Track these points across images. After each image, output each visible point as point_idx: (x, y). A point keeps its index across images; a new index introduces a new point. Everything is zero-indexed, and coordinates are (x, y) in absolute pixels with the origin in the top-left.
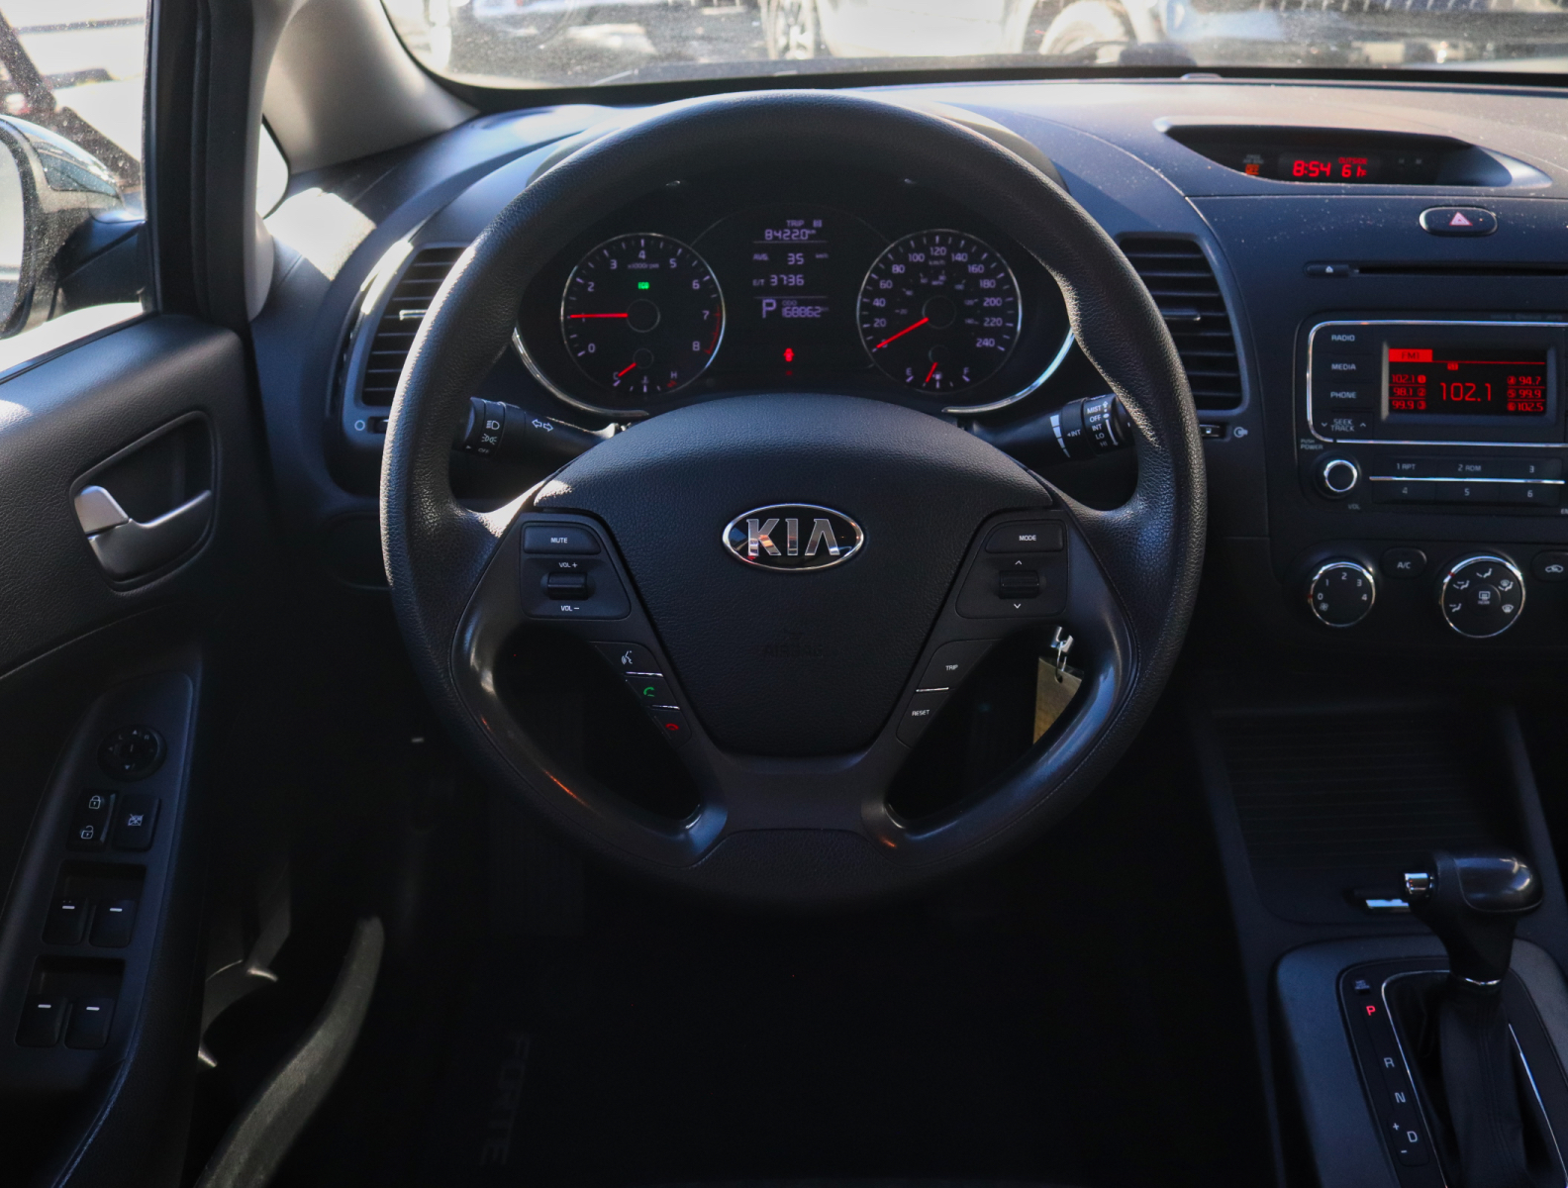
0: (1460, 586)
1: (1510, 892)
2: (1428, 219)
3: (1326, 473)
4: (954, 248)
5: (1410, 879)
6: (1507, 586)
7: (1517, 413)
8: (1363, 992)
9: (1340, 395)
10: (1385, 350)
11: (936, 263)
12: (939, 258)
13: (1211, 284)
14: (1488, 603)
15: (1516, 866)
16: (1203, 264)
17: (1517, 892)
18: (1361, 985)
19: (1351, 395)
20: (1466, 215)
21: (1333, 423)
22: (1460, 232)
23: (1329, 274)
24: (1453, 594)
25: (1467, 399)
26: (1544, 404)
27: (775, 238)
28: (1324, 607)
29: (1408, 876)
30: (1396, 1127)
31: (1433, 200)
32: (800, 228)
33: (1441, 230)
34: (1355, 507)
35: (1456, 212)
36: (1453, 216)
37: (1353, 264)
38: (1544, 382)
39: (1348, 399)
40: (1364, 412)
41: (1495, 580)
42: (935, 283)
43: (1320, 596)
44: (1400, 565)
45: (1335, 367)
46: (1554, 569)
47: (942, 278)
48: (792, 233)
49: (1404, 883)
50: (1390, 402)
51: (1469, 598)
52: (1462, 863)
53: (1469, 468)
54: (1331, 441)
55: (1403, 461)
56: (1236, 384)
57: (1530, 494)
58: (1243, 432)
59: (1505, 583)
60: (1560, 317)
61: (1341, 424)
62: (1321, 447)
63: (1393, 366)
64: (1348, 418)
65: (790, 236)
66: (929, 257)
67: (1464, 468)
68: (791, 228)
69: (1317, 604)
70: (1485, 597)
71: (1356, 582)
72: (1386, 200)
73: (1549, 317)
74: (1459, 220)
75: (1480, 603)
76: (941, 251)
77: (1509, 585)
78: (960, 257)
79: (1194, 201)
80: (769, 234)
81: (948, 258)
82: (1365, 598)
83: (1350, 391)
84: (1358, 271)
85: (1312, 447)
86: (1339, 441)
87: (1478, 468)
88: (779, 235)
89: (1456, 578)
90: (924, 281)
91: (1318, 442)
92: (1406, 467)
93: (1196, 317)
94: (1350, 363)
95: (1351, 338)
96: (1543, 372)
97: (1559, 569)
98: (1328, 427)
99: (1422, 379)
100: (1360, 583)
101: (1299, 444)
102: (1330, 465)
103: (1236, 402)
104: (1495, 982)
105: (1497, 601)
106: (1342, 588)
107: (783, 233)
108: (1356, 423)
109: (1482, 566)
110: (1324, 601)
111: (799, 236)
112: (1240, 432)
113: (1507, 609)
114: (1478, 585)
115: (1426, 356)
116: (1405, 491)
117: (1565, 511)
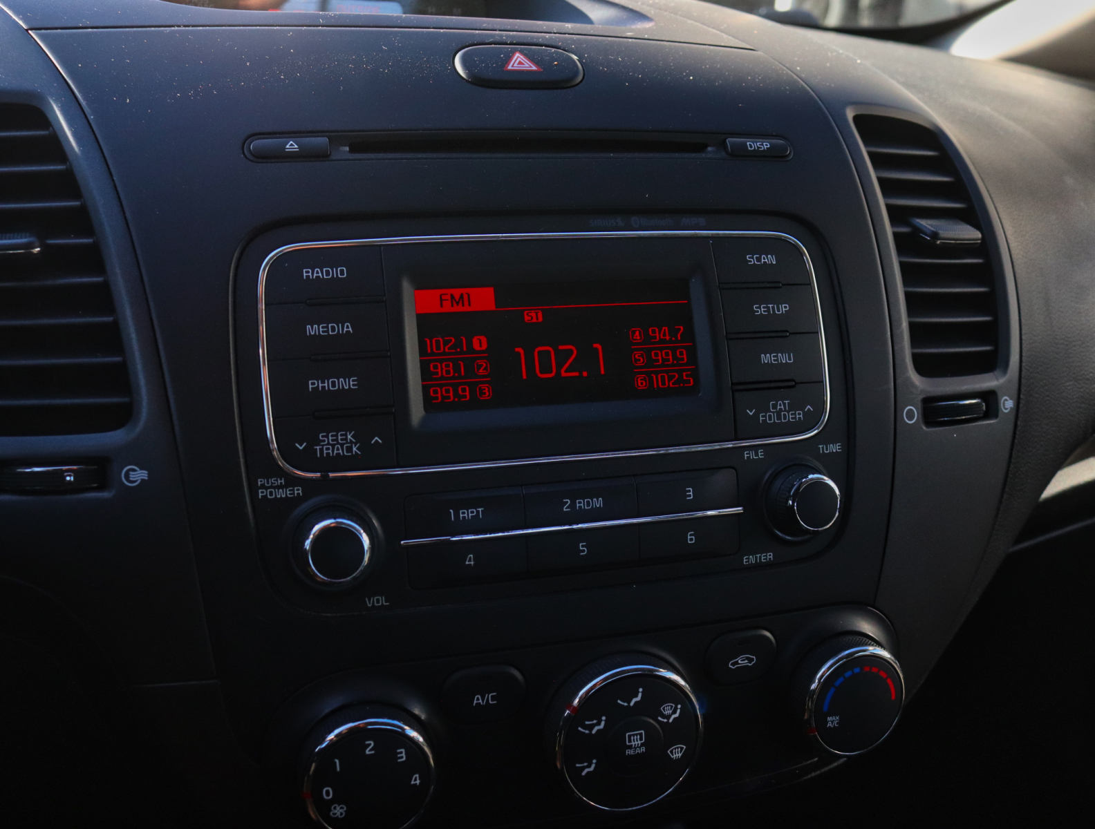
0: (591, 727)
2: (469, 63)
3: (308, 544)
6: (671, 712)
7: (652, 393)
9: (327, 385)
10: (407, 289)
13: (68, 183)
14: (643, 749)
16: (53, 146)
19: (349, 384)
20: (530, 56)
21: (318, 442)
22: (521, 82)
23: (292, 156)
24: (579, 746)
25: (564, 374)
26: (695, 374)
28: (338, 810)
31: (472, 36)
33: (490, 79)
34: (379, 601)
35: (513, 52)
36: (509, 58)
37: (336, 138)
38: (690, 335)
39: (342, 391)
40: (376, 412)
41: (651, 707)
43: (328, 793)
44: (478, 700)
45: (312, 330)
46: (742, 661)
50: (425, 389)
51: (608, 747)
53: (581, 504)
54: (317, 475)
55: (459, 504)
56: (119, 378)
57: (691, 538)
58: (139, 475)
59: (666, 709)
60: (702, 220)
61: (334, 443)
62: (298, 491)
63: (424, 322)
64: (347, 427)
67: (573, 505)
69: (324, 807)
70: (636, 742)
71: (395, 756)
73: (686, 220)
74: (519, 62)
75: (629, 752)
77: (674, 712)
79: (42, 37)
82: (416, 778)
83: (346, 375)
84: (347, 149)
85: (281, 494)
86: (333, 475)
87: (598, 503)
89: (580, 714)
91: (292, 481)
92: (466, 512)
93: (30, 246)
94: (341, 321)
95: (341, 272)
96: (685, 316)
97: (750, 660)
98: (310, 450)
99: (480, 343)
100: (402, 753)
101: (253, 489)
102: (317, 528)
103: (122, 416)
105: (658, 742)
106: (370, 770)
108: (362, 438)
109: (625, 683)
110: (335, 800)
112: (133, 476)
113: (676, 753)
114: (623, 721)
115: (483, 299)
116: (470, 561)
117: (752, 559)
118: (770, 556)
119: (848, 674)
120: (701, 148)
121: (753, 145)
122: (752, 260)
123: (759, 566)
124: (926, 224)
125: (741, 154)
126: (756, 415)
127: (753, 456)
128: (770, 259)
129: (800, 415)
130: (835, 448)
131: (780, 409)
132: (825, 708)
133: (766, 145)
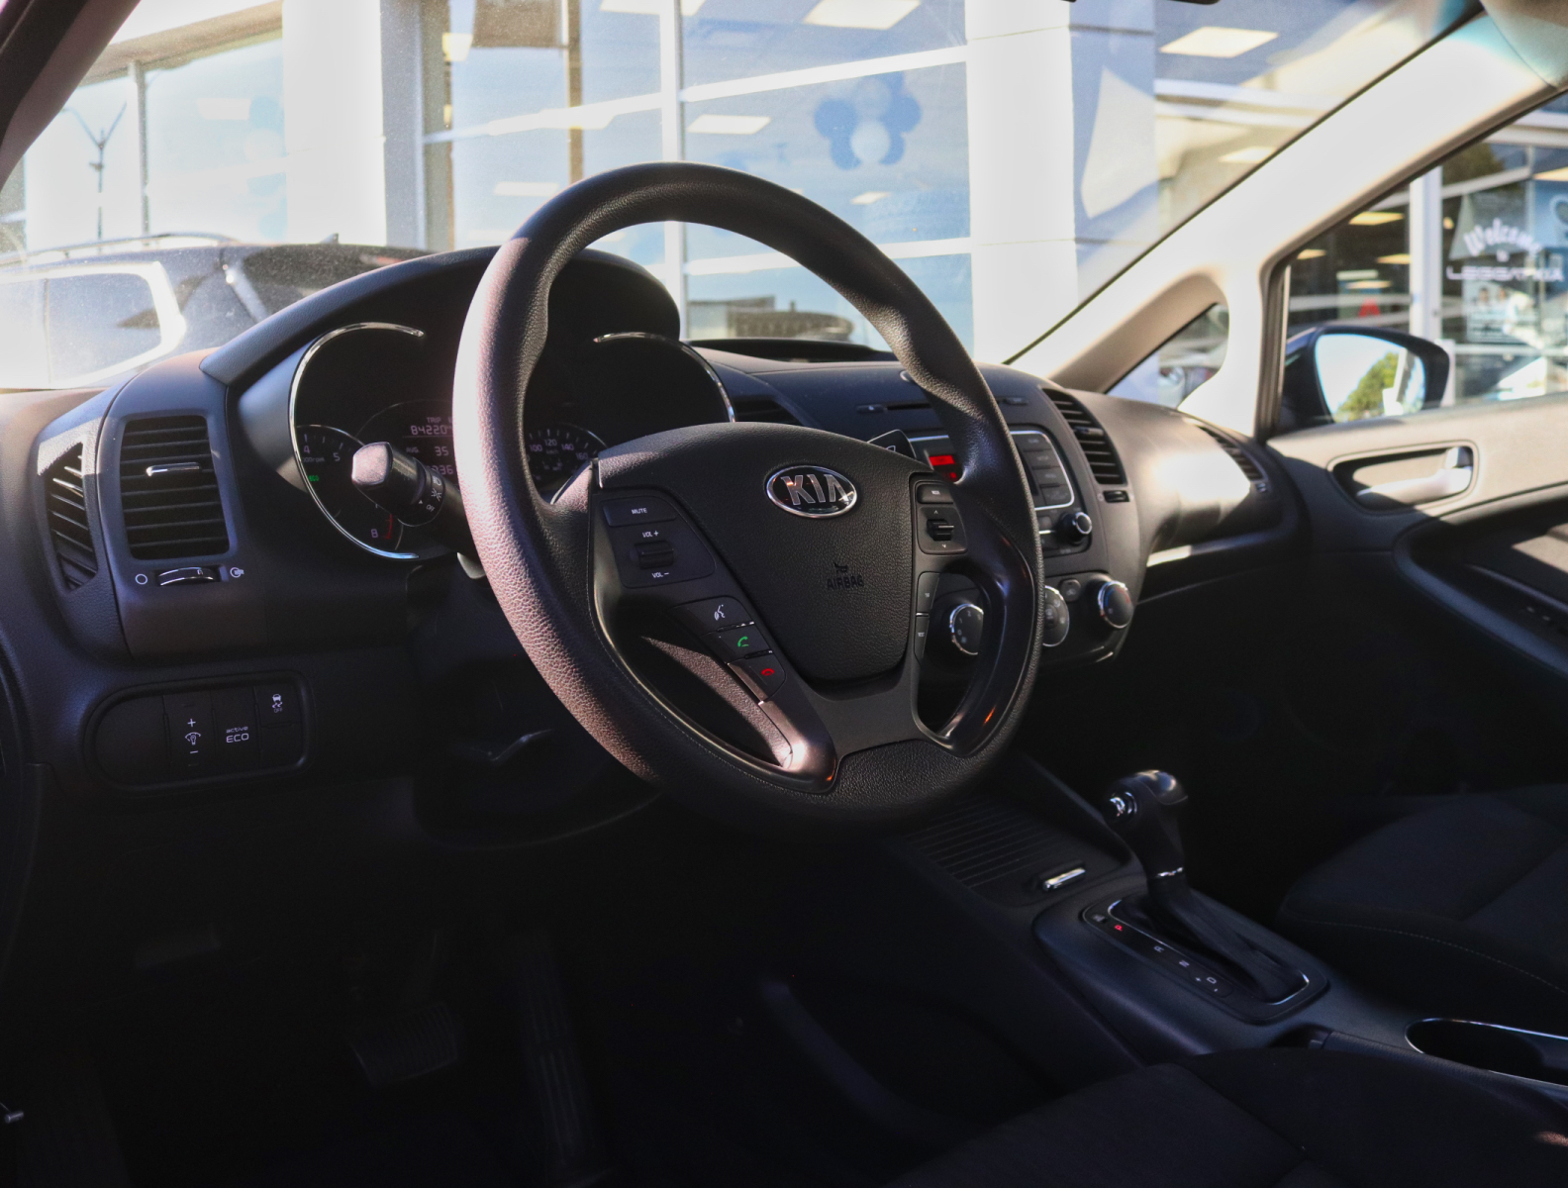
4: (562, 441)
11: (551, 452)
12: (553, 448)
18: (1099, 918)
27: (420, 433)
28: (964, 642)
30: (1197, 980)
32: (439, 424)
42: (555, 469)
46: (1071, 592)
47: (559, 464)
48: (433, 428)
65: (432, 431)
66: (545, 448)
68: (432, 424)
76: (552, 442)
78: (568, 447)
80: (414, 430)
81: (559, 448)
88: (423, 430)
90: (547, 468)
97: (1074, 592)
105: (1056, 616)
107: (426, 429)
110: (961, 637)
111: (439, 431)
113: (1062, 621)
115: (949, 460)
117: (1063, 551)
118: (1069, 551)
121: (1015, 401)
122: (1031, 442)
123: (1066, 555)
124: (1082, 429)
125: (1013, 404)
126: (1050, 497)
127: (1053, 511)
128: (1036, 441)
129: (1064, 497)
131: (1057, 495)
132: (1106, 605)
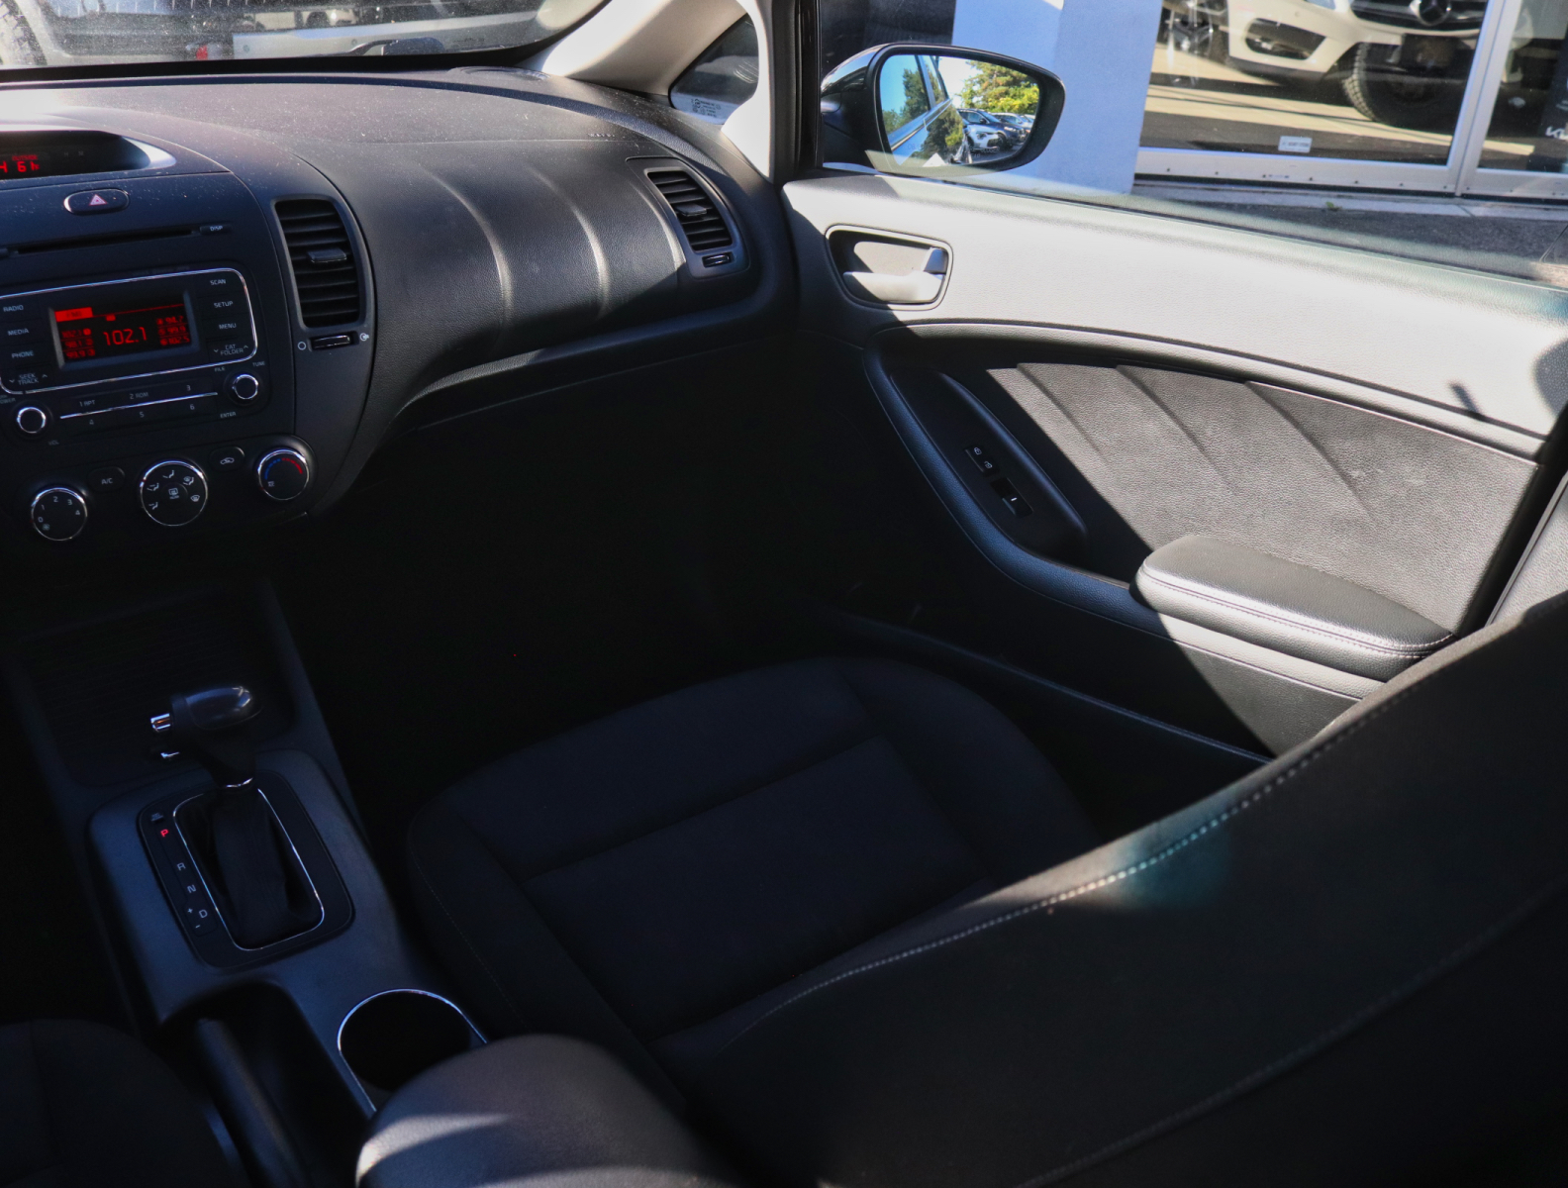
0: (152, 488)
1: (237, 710)
2: (71, 203)
3: (18, 420)
5: (156, 721)
6: (189, 481)
7: (169, 346)
8: (157, 822)
9: (20, 355)
10: (51, 313)
14: (178, 497)
15: (242, 691)
17: (242, 709)
18: (156, 817)
19: (29, 354)
20: (102, 196)
21: (20, 379)
22: (98, 210)
24: (150, 497)
25: (128, 341)
26: (189, 336)
28: (46, 527)
29: (153, 720)
30: (190, 911)
31: (74, 187)
33: (82, 210)
34: (53, 443)
35: (95, 194)
36: (91, 198)
37: (11, 248)
38: (185, 319)
39: (27, 357)
40: (43, 364)
41: (177, 482)
43: (40, 519)
44: (104, 482)
45: (10, 333)
46: (227, 461)
49: (151, 725)
50: (64, 353)
51: (162, 496)
52: (191, 700)
53: (138, 395)
54: (20, 393)
55: (83, 400)
57: (192, 407)
59: (187, 479)
61: (27, 378)
62: (13, 399)
63: (60, 325)
64: (32, 372)
67: (135, 396)
69: (40, 526)
70: (174, 493)
71: (67, 502)
72: (36, 191)
74: (97, 200)
75: (172, 498)
77: (191, 480)
82: (78, 513)
83: (28, 350)
84: (17, 252)
85: (6, 401)
86: (28, 392)
87: (145, 394)
89: (147, 483)
91: (8, 396)
92: (88, 403)
94: (22, 328)
95: (20, 307)
96: (182, 310)
97: (231, 460)
98: (16, 383)
99: (87, 332)
100: (70, 502)
102: (21, 412)
104: (248, 781)
106: (58, 509)
108: (38, 376)
109: (167, 469)
110: (45, 522)
113: (196, 499)
114: (167, 485)
115: (87, 313)
116: (92, 423)
117: (225, 415)
118: (234, 413)
119: (275, 462)
120: (189, 232)
121: (212, 228)
122: (213, 283)
123: (229, 418)
124: (313, 256)
125: (209, 233)
126: (219, 352)
127: (219, 369)
128: (223, 281)
129: (241, 350)
130: (262, 364)
131: (231, 349)
132: (266, 477)
133: (220, 227)
